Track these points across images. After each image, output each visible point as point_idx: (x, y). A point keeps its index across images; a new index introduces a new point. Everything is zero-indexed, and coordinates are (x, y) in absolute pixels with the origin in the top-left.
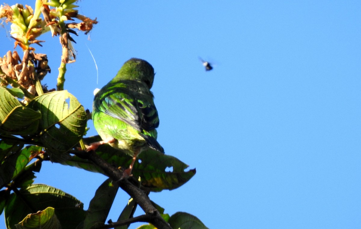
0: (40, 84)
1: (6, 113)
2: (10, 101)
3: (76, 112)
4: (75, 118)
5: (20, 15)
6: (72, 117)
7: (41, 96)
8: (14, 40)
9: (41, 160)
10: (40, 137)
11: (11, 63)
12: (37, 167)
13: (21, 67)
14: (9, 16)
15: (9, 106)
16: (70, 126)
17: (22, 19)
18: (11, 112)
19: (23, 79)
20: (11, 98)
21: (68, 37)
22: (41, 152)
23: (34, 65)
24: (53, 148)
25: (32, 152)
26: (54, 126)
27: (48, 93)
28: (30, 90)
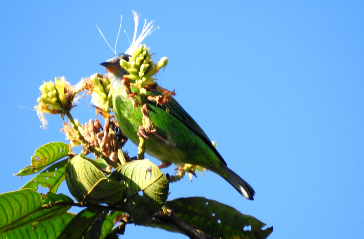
0: (121, 151)
1: (91, 184)
2: (95, 173)
3: (158, 180)
4: (157, 186)
5: (99, 84)
6: (154, 185)
7: (124, 165)
8: (95, 108)
9: (125, 223)
10: (124, 203)
11: (93, 132)
12: (121, 230)
13: (103, 135)
14: (89, 88)
15: (94, 178)
16: (153, 193)
17: (102, 88)
18: (96, 184)
19: (104, 146)
20: (96, 171)
21: (148, 108)
22: (125, 216)
23: (115, 133)
24: (137, 215)
25: (116, 217)
26: (137, 193)
27: (130, 162)
28: (111, 157)
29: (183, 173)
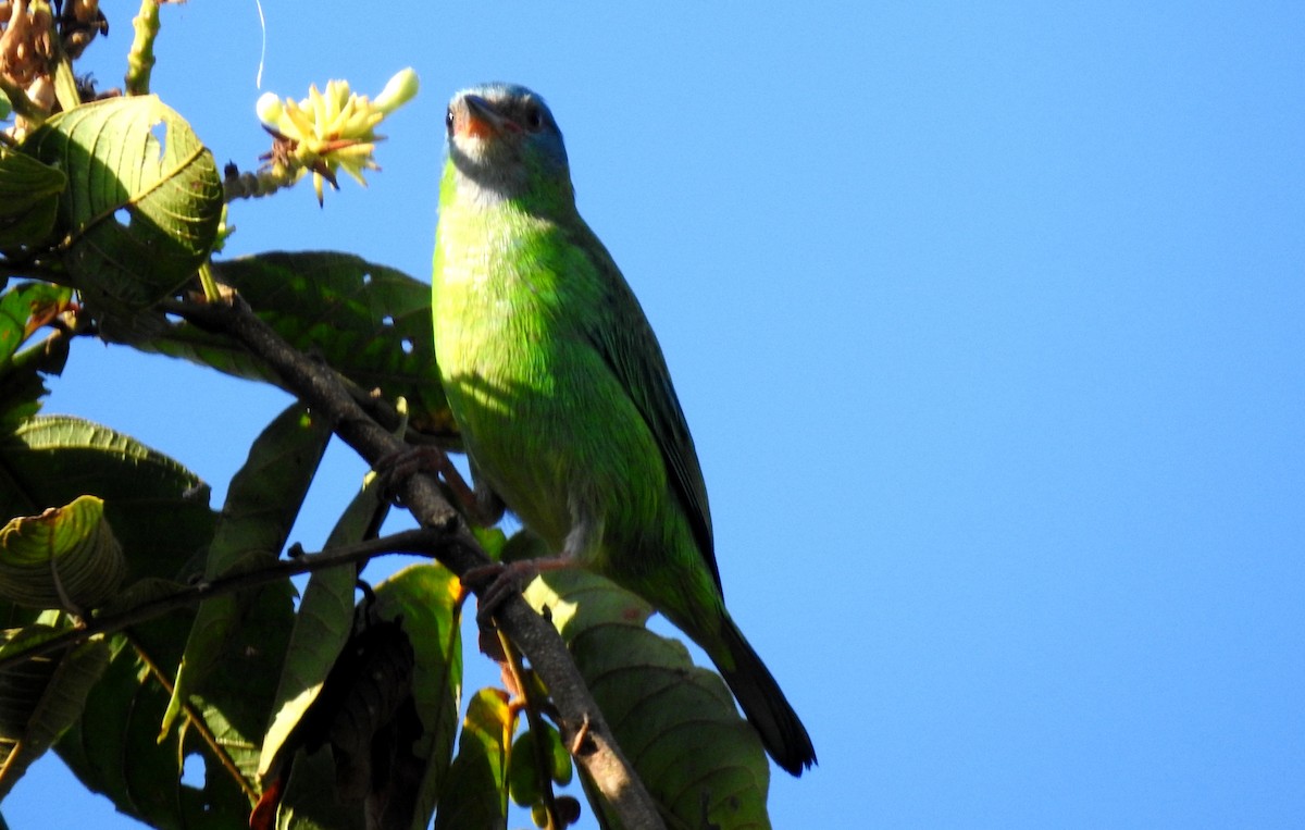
0: (69, 74)
3: (186, 171)
4: (181, 191)
6: (172, 187)
7: (71, 113)
9: (67, 335)
10: (61, 254)
12: (55, 358)
13: (8, 14)
16: (164, 218)
19: (11, 53)
22: (68, 307)
23: (51, 9)
24: (105, 294)
25: (35, 306)
26: (111, 216)
27: (92, 103)
28: (33, 92)
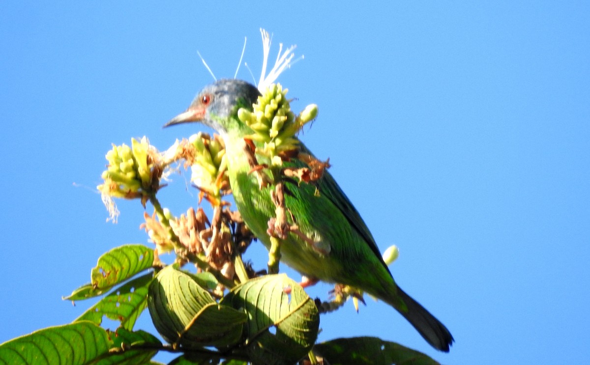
0: (241, 262)
1: (191, 314)
2: (198, 295)
3: (302, 309)
4: (300, 318)
5: (205, 151)
6: (295, 316)
7: (246, 284)
8: (197, 190)
10: (245, 347)
11: (194, 228)
13: (210, 234)
14: (188, 156)
15: (196, 304)
16: (292, 330)
17: (209, 157)
18: (199, 313)
19: (213, 253)
20: (198, 292)
21: (285, 190)
23: (230, 231)
26: (267, 330)
27: (256, 278)
28: (224, 271)
29: (344, 298)
